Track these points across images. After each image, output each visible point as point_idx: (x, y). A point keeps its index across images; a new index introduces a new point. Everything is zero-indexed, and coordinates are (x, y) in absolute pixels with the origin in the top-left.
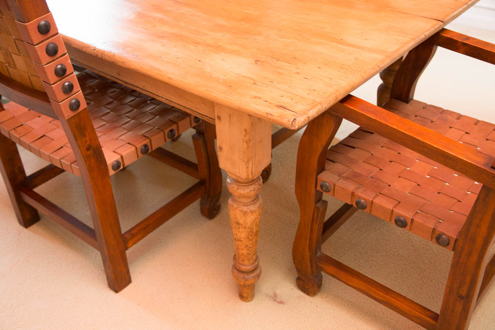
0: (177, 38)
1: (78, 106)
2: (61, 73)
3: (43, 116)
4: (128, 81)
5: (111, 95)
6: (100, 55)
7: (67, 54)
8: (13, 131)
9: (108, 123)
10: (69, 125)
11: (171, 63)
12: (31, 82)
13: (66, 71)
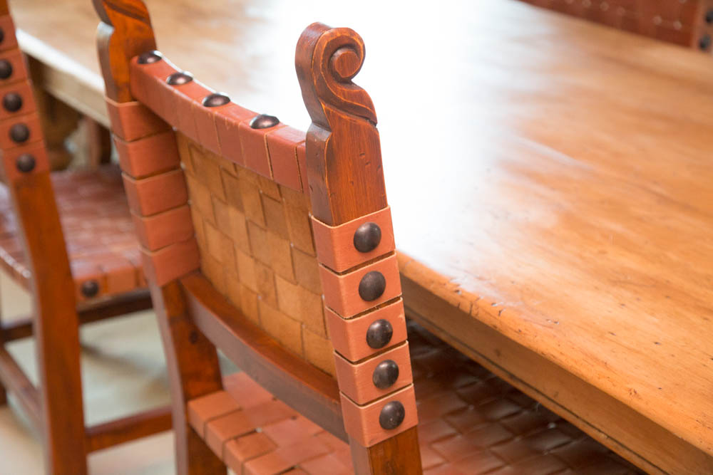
0: (658, 288)
1: (400, 420)
2: (380, 340)
3: (302, 419)
4: (518, 373)
5: (462, 391)
6: (466, 307)
7: (401, 299)
8: (233, 442)
9: (448, 461)
10: (372, 460)
11: (638, 352)
12: (303, 343)
13: (390, 338)
